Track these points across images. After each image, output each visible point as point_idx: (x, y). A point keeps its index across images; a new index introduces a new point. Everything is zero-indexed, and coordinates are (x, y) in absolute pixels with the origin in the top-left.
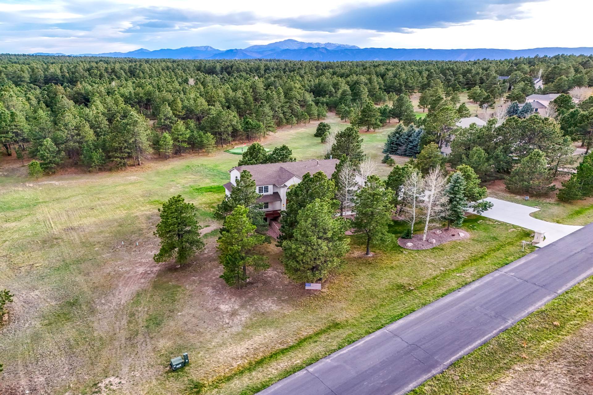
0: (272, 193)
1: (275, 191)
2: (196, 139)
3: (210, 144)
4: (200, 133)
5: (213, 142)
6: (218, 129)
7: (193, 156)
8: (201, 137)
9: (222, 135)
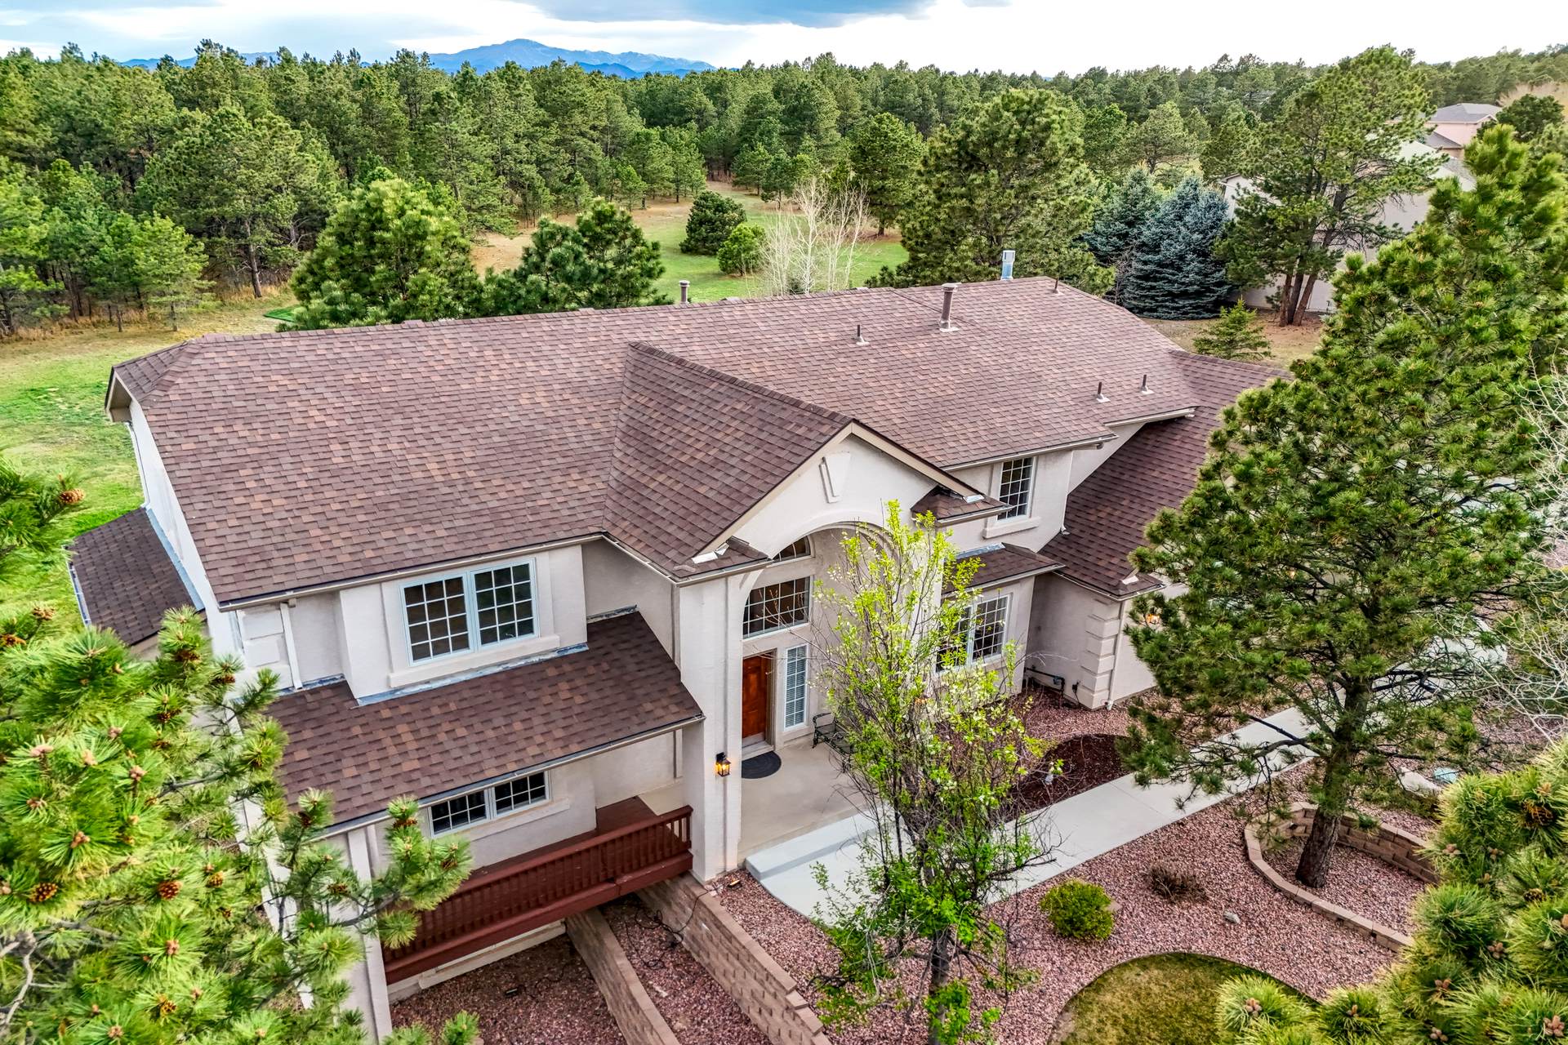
0: (575, 636)
1: (613, 603)
2: (94, 250)
3: (173, 278)
4: (118, 222)
5: (194, 265)
6: (220, 204)
7: (88, 340)
8: (121, 238)
9: (244, 236)
